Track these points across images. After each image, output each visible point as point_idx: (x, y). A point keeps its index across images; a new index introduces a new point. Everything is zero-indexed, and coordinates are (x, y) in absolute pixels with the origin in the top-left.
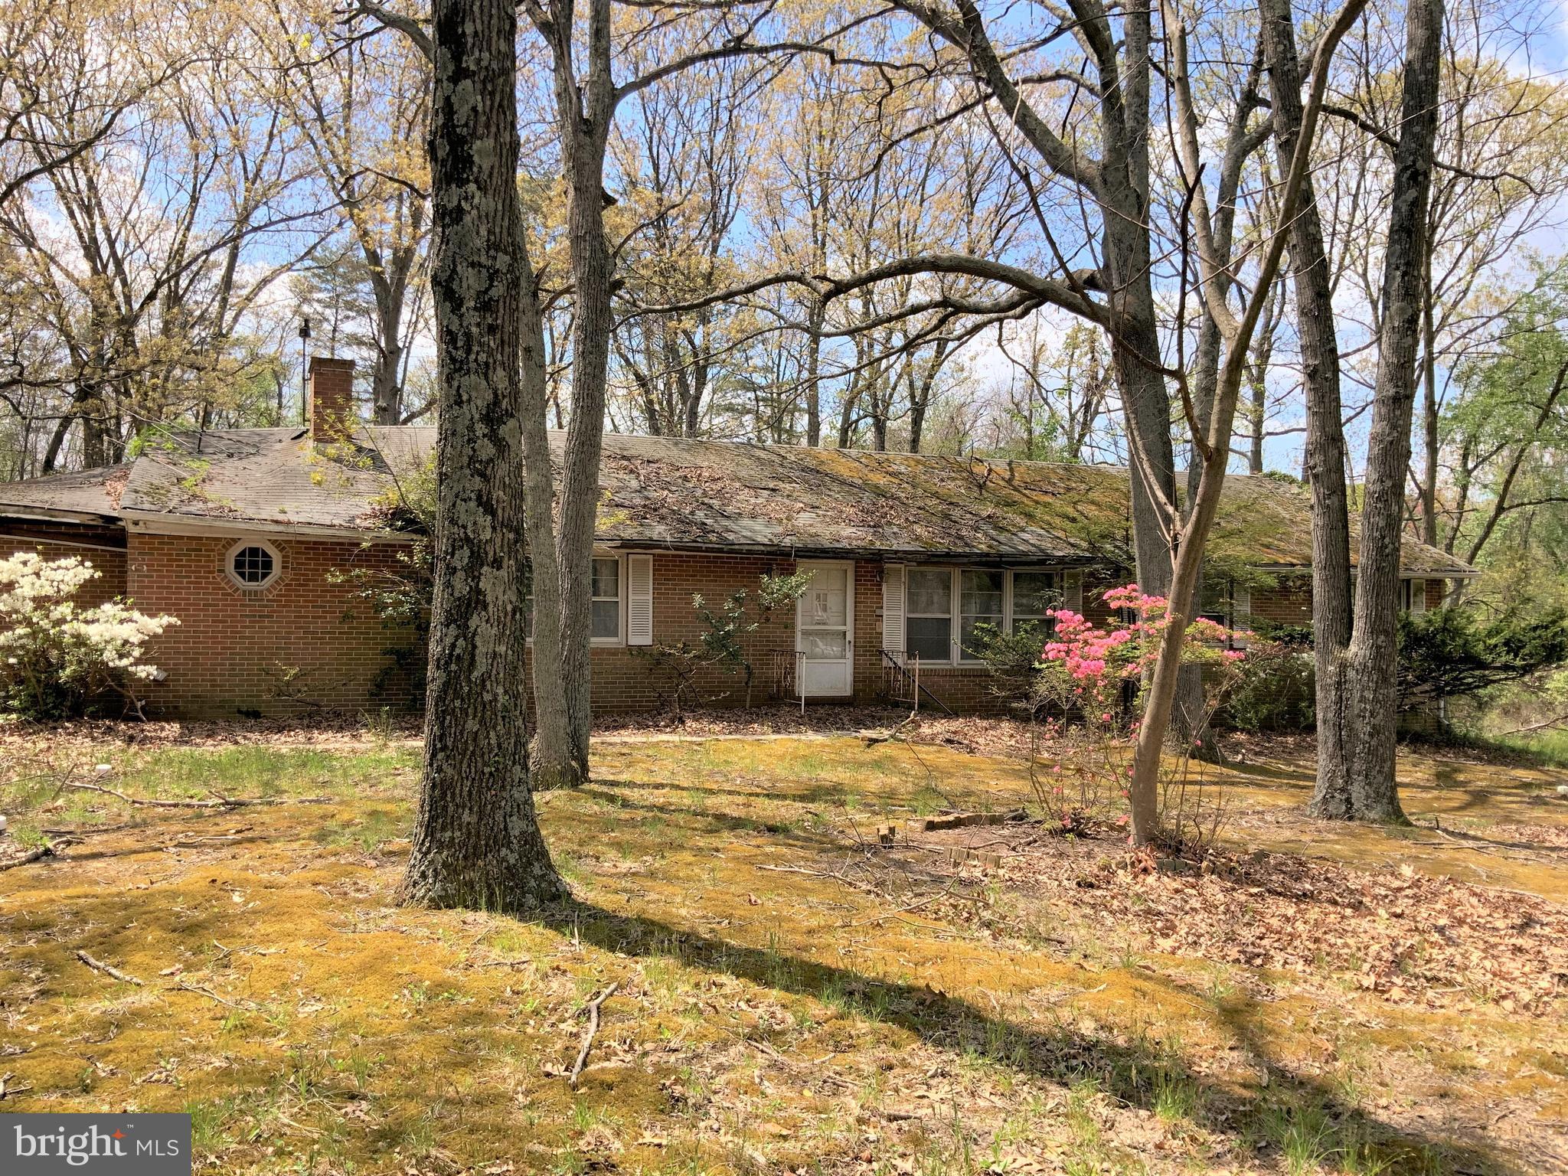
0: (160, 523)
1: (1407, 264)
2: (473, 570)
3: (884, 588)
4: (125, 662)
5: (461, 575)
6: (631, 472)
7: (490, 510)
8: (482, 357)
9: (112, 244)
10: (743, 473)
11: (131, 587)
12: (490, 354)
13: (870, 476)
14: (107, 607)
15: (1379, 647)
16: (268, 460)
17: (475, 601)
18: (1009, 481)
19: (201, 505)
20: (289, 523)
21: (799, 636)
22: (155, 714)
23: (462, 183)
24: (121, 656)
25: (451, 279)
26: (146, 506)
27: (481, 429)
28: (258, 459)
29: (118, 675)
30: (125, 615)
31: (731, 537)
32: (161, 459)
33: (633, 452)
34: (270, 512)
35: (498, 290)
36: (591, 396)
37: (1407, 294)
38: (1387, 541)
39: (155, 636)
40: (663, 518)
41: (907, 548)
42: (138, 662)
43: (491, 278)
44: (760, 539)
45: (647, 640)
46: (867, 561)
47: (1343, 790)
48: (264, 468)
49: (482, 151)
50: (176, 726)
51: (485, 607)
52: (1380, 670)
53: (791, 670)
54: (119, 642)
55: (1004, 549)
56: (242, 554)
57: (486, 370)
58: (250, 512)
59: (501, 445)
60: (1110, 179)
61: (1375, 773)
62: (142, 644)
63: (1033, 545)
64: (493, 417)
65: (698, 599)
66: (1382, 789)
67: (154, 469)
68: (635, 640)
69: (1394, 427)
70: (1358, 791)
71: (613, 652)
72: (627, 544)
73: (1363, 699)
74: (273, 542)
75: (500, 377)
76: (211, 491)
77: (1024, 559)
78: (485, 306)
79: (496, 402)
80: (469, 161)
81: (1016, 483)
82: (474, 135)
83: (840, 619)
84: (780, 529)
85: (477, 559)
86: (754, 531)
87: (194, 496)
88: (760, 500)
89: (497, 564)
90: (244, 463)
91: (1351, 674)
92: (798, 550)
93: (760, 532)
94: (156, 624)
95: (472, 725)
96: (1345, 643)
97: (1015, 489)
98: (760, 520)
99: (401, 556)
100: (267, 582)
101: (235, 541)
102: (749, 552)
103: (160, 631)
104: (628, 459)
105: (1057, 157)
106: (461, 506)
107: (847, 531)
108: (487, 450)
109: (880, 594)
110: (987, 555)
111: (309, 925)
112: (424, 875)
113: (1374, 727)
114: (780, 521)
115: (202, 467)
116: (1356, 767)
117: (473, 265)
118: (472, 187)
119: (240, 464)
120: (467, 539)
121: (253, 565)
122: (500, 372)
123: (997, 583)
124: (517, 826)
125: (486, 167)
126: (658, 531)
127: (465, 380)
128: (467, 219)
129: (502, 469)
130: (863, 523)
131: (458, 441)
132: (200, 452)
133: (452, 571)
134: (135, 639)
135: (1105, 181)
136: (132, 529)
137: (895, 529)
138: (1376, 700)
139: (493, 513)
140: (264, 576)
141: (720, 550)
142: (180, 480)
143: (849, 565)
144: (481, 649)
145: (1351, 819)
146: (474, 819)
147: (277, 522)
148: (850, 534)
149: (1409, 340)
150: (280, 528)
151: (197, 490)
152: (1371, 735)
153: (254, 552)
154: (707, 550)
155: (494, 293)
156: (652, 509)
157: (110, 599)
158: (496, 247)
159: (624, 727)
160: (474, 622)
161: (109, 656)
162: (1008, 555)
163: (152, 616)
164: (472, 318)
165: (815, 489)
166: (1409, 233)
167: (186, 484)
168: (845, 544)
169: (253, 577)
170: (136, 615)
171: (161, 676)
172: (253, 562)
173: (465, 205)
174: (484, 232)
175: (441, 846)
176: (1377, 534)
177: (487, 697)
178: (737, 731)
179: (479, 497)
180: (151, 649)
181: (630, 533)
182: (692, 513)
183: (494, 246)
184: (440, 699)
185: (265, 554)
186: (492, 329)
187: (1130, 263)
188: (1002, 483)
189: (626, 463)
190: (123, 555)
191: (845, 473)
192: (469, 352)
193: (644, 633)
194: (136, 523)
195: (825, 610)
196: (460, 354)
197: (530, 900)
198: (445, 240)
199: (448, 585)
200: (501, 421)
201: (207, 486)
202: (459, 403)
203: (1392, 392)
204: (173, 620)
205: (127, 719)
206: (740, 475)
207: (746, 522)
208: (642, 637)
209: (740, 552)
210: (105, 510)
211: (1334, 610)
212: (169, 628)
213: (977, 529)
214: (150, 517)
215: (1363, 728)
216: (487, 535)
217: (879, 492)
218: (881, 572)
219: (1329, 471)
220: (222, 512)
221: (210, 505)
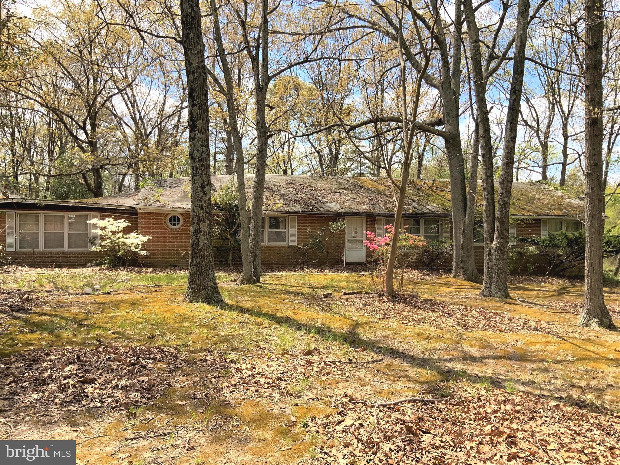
0: (147, 208)
1: (512, 120)
2: (198, 223)
3: (376, 225)
4: (137, 250)
5: (196, 224)
6: (294, 188)
7: (202, 209)
8: (200, 172)
9: (140, 113)
10: (333, 187)
11: (139, 228)
12: (202, 171)
13: (379, 187)
14: (132, 234)
15: (501, 243)
16: (180, 188)
17: (199, 231)
18: (430, 187)
19: (159, 203)
20: (184, 208)
21: (346, 242)
22: (146, 265)
23: (195, 131)
24: (136, 248)
25: (192, 154)
26: (143, 204)
27: (200, 189)
28: (178, 187)
29: (135, 253)
30: (137, 236)
31: (322, 209)
32: (149, 189)
33: (297, 181)
34: (179, 205)
35: (204, 156)
36: (261, 170)
37: (511, 129)
38: (504, 209)
39: (145, 242)
40: (300, 204)
41: (383, 212)
42: (141, 250)
43: (202, 154)
44: (331, 210)
45: (295, 243)
46: (370, 216)
47: (489, 288)
48: (179, 191)
49: (199, 123)
50: (152, 269)
51: (201, 232)
52: (501, 250)
53: (342, 253)
54: (135, 244)
55: (418, 212)
56: (171, 217)
57: (201, 175)
58: (172, 205)
59: (205, 193)
60: (444, 87)
61: (499, 282)
62: (142, 244)
63: (430, 210)
64: (203, 187)
65: (309, 230)
66: (501, 287)
67: (146, 192)
68: (291, 244)
69: (506, 172)
70: (493, 288)
71: (284, 247)
72: (287, 212)
73: (496, 259)
74: (180, 214)
75: (204, 177)
76: (162, 199)
77: (425, 215)
78: (201, 160)
79: (203, 183)
80: (196, 126)
81: (433, 188)
82: (197, 120)
83: (361, 236)
84: (339, 207)
85: (199, 221)
86: (329, 207)
87: (157, 200)
88: (336, 197)
89: (204, 221)
90: (173, 189)
91: (492, 251)
92: (344, 213)
93: (333, 208)
94: (145, 239)
95: (199, 260)
96: (492, 241)
97: (432, 190)
98: (333, 204)
99: (216, 218)
100: (178, 226)
101: (169, 214)
102: (327, 214)
103: (146, 241)
104: (294, 184)
105: (428, 80)
106: (195, 208)
107: (363, 207)
108: (201, 194)
109: (375, 228)
110: (412, 214)
111: (160, 304)
112: (188, 295)
113: (499, 268)
114: (340, 204)
115: (161, 191)
116: (493, 280)
117: (197, 151)
118: (197, 132)
119: (172, 190)
120: (197, 216)
121: (175, 221)
122: (204, 176)
123: (418, 223)
124: (210, 284)
125: (200, 127)
126: (298, 208)
127: (196, 178)
128: (196, 140)
129: (205, 199)
130: (370, 204)
131: (195, 193)
132: (161, 186)
133: (194, 223)
134: (140, 243)
135: (442, 87)
136: (139, 211)
137: (381, 205)
138: (500, 259)
139: (203, 209)
140: (178, 224)
141: (318, 214)
142: (154, 195)
143: (364, 218)
144: (201, 242)
145: (491, 296)
146: (199, 282)
147: (180, 208)
148: (363, 208)
149: (512, 144)
150: (181, 210)
151: (158, 198)
152: (498, 270)
153: (175, 217)
154: (313, 214)
155: (203, 157)
156: (298, 201)
157: (132, 232)
158: (203, 146)
159: (284, 270)
160: (199, 235)
161: (133, 248)
162: (419, 214)
163: (144, 236)
164: (197, 163)
165: (356, 193)
166: (513, 110)
167: (155, 197)
168: (361, 211)
169: (175, 225)
170: (140, 236)
171: (148, 254)
172: (174, 220)
173: (196, 137)
174: (200, 143)
175: (192, 288)
176: (500, 207)
177: (202, 253)
178: (320, 272)
179: (199, 206)
180: (145, 246)
181: (288, 209)
182: (311, 202)
183: (202, 146)
184: (192, 254)
185: (178, 218)
186: (202, 166)
187: (451, 115)
188: (428, 188)
189: (293, 185)
190: (137, 218)
191: (369, 186)
192: (197, 171)
193: (293, 241)
194: (140, 209)
195: (356, 233)
196: (195, 172)
197: (213, 301)
198: (191, 145)
199: (193, 227)
200: (204, 187)
201: (161, 197)
202: (195, 183)
203: (506, 161)
204: (150, 237)
205: (138, 267)
206: (331, 188)
207: (328, 204)
208: (293, 242)
209: (324, 214)
210: (132, 205)
211: (489, 231)
212: (149, 240)
213: (410, 205)
214: (144, 207)
215: (495, 269)
216: (201, 215)
217: (380, 192)
218: (375, 220)
219: (488, 187)
220: (166, 205)
221: (161, 203)
